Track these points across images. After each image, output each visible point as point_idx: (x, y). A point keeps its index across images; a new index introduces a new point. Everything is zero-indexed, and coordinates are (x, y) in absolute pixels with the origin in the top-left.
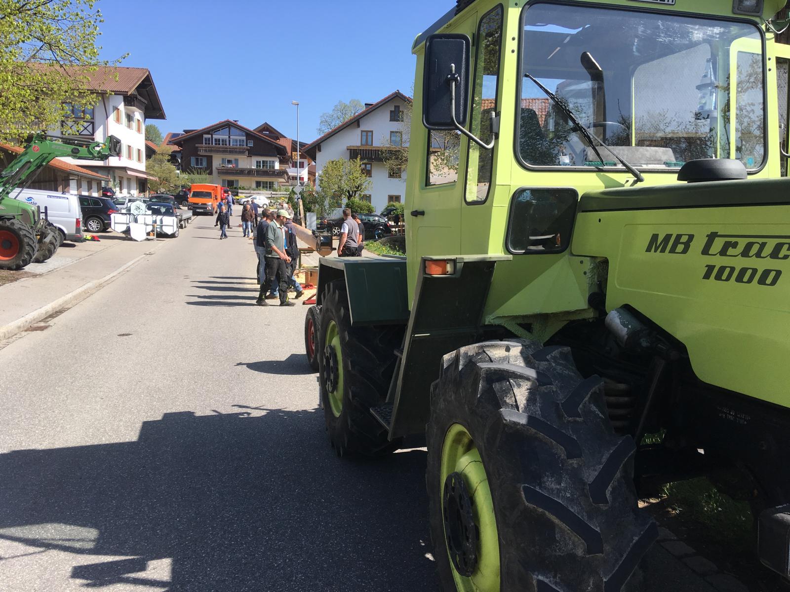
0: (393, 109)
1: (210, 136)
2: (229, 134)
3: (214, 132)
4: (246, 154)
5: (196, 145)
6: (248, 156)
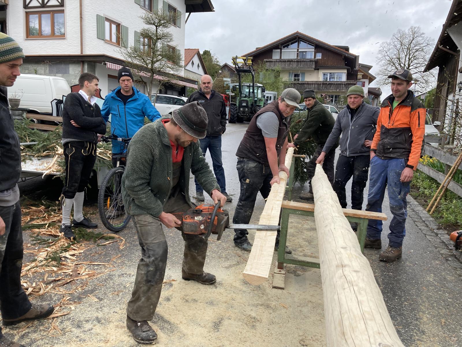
1: (279, 50)
2: (298, 47)
3: (284, 47)
4: (314, 67)
5: (265, 60)
6: (315, 69)
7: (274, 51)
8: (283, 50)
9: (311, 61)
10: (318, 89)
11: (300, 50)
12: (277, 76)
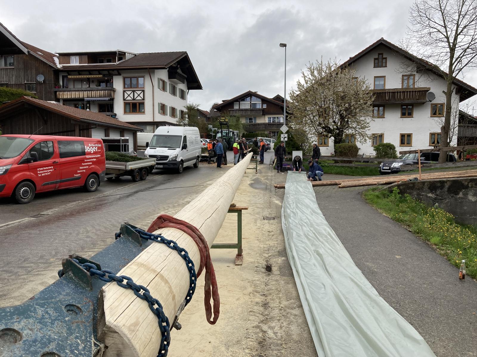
0: (377, 57)
1: (238, 103)
2: (251, 100)
3: (241, 100)
4: (262, 113)
5: (229, 109)
6: (263, 115)
7: (235, 103)
8: (241, 103)
9: (259, 110)
10: (265, 128)
11: (252, 103)
12: (238, 120)
